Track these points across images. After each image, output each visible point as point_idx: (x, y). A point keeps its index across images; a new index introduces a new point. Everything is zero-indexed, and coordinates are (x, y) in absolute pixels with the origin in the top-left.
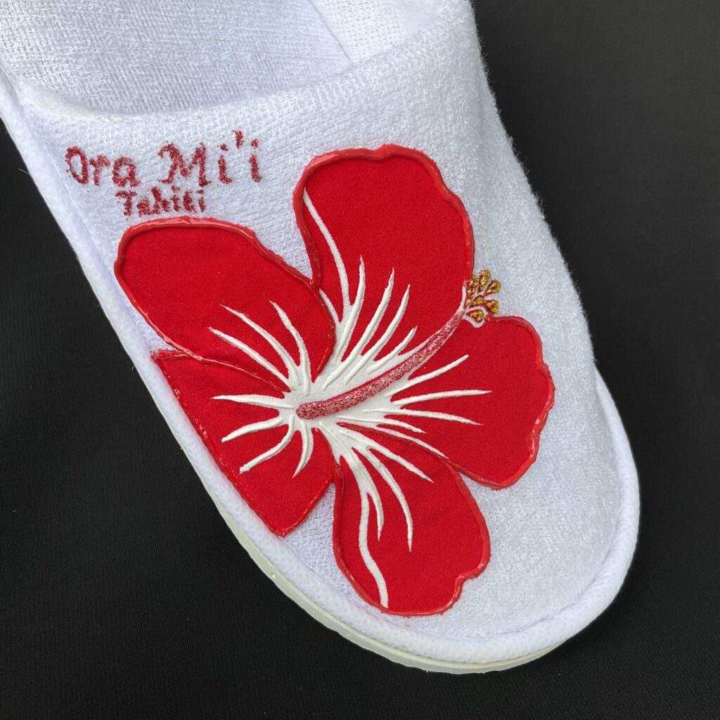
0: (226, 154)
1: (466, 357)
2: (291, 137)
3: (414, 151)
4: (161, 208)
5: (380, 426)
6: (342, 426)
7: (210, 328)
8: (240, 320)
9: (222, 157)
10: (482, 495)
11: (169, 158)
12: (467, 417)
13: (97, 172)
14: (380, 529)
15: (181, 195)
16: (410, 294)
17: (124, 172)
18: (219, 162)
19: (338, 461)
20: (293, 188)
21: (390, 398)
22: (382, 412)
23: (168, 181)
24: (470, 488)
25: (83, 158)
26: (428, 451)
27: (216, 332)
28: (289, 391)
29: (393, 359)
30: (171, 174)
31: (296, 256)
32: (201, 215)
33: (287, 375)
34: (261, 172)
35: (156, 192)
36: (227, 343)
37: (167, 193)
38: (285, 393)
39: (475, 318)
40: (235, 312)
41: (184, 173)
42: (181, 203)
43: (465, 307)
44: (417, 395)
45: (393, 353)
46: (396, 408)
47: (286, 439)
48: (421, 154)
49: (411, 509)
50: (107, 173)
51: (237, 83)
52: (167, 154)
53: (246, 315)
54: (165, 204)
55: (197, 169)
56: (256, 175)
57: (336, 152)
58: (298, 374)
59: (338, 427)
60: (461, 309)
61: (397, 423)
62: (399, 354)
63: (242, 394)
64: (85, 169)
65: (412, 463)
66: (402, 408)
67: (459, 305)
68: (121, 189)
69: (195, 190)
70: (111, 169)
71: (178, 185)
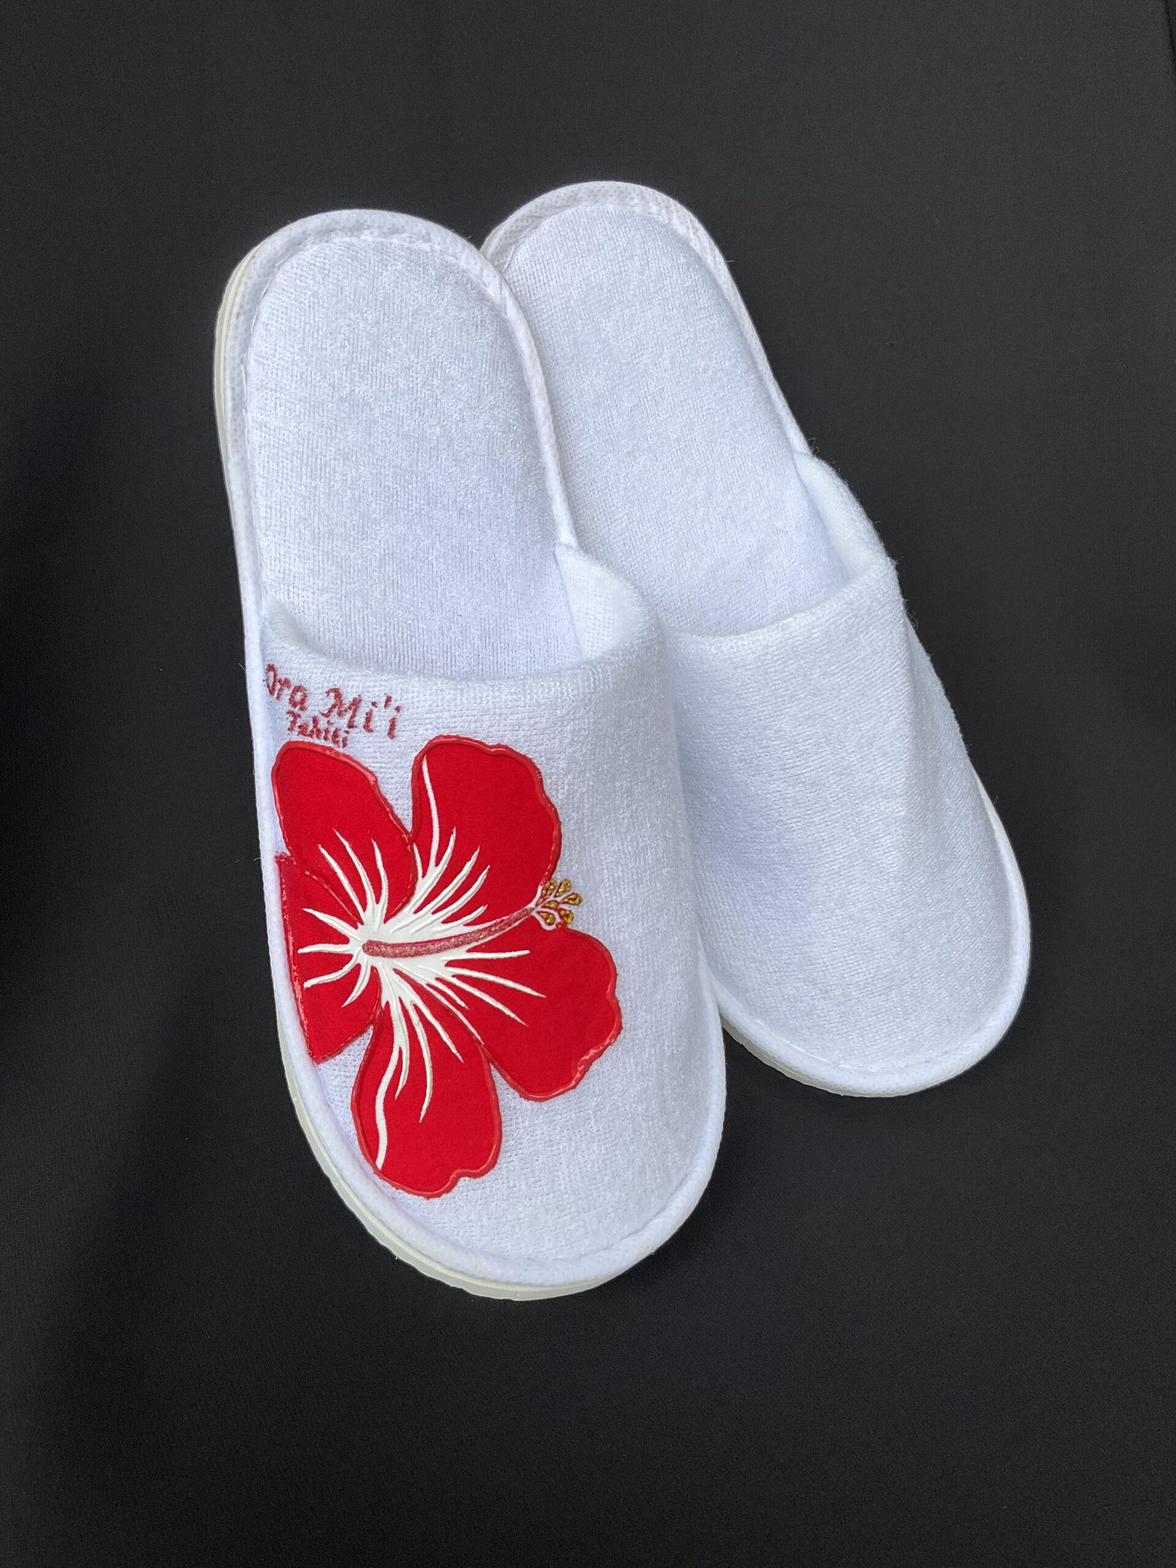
0: (375, 710)
1: (527, 952)
2: (427, 713)
3: (524, 757)
4: (315, 736)
5: (429, 985)
6: (397, 973)
7: (320, 846)
8: (344, 847)
9: (371, 710)
10: (508, 1097)
11: (333, 698)
12: (513, 1011)
13: (281, 690)
14: (400, 1087)
15: (332, 729)
16: (488, 874)
17: (298, 697)
18: (367, 714)
19: (383, 1004)
20: (416, 754)
21: (445, 962)
22: (434, 973)
23: (327, 715)
24: (497, 1085)
25: (275, 675)
26: (465, 1027)
27: (323, 851)
28: (362, 923)
29: (458, 928)
30: (330, 711)
31: (403, 809)
32: (341, 750)
33: (364, 909)
34: (396, 732)
35: (315, 721)
36: (328, 864)
37: (323, 724)
38: (359, 925)
39: (545, 919)
40: (342, 839)
41: (340, 714)
42: (330, 736)
43: (537, 905)
44: (471, 969)
45: (459, 922)
46: (448, 974)
47: (347, 968)
48: (529, 761)
49: (435, 1080)
50: (287, 693)
51: (457, 654)
52: (332, 695)
53: (350, 844)
54: (319, 731)
55: (349, 714)
56: (391, 733)
57: (457, 737)
58: (374, 912)
59: (393, 972)
60: (532, 905)
61: (444, 988)
62: (465, 925)
63: (325, 913)
64: (274, 685)
65: (448, 1033)
66: (454, 976)
67: (531, 901)
68: (292, 709)
69: (343, 730)
70: (291, 691)
71: (332, 721)
